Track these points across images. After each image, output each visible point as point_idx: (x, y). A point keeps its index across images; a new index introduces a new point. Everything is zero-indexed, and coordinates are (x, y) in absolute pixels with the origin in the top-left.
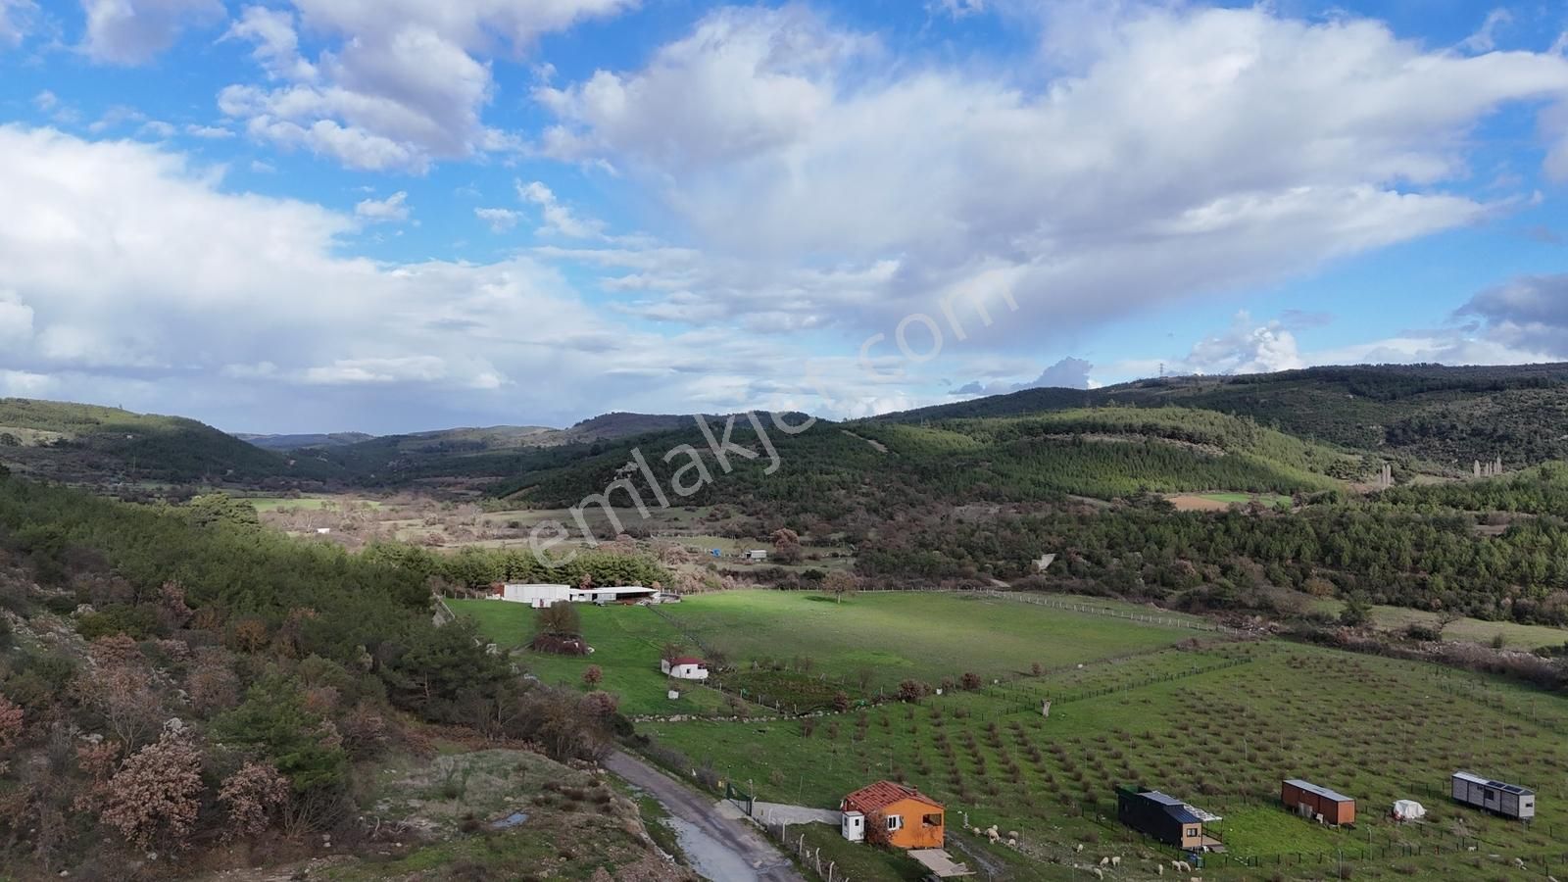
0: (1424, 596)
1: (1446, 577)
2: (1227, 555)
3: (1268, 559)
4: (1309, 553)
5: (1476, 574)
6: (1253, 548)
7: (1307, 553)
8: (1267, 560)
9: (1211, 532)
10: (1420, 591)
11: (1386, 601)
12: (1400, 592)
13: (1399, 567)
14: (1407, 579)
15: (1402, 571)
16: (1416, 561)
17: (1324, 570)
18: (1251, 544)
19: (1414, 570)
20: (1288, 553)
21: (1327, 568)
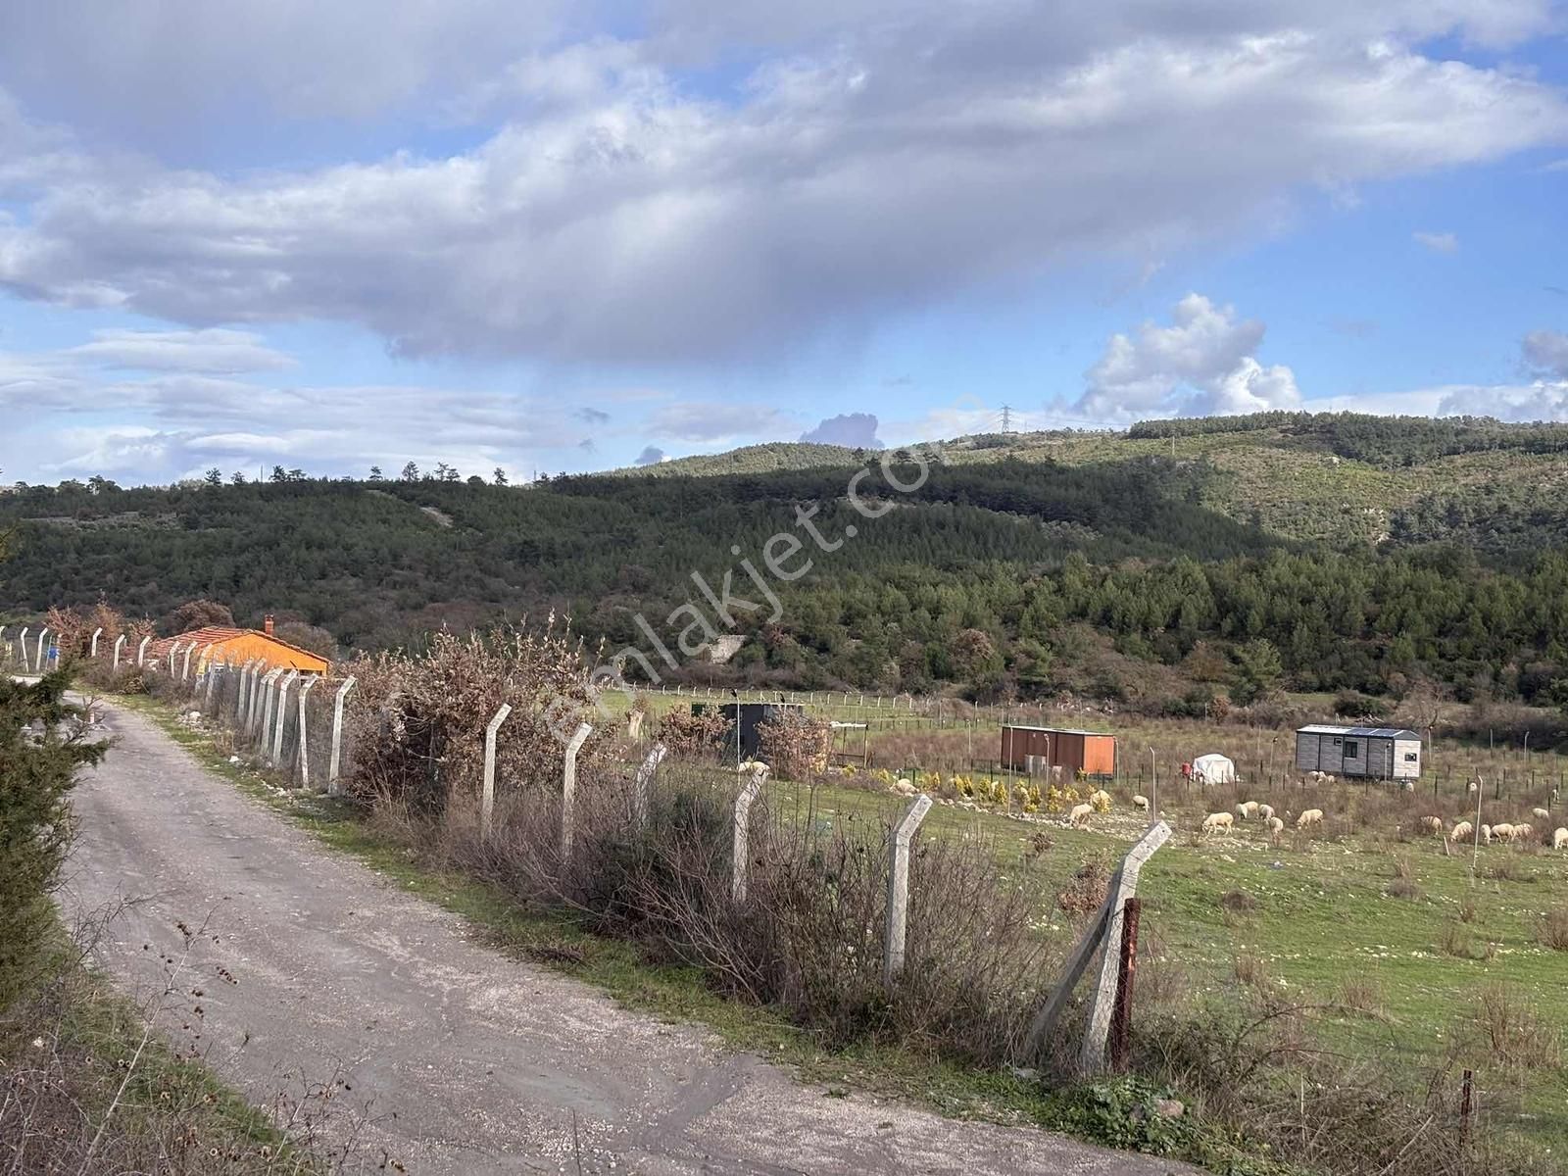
0: (1378, 673)
1: (1418, 641)
2: (1053, 626)
3: (1123, 629)
4: (1194, 617)
5: (1467, 633)
6: (1100, 613)
7: (1191, 616)
8: (1121, 631)
9: (1029, 594)
10: (1372, 663)
11: (1316, 682)
12: (1341, 668)
13: (1343, 631)
14: (1354, 648)
15: (1348, 636)
16: (1370, 620)
17: (1219, 642)
18: (1096, 608)
19: (1367, 635)
20: (1159, 615)
21: (1223, 638)
